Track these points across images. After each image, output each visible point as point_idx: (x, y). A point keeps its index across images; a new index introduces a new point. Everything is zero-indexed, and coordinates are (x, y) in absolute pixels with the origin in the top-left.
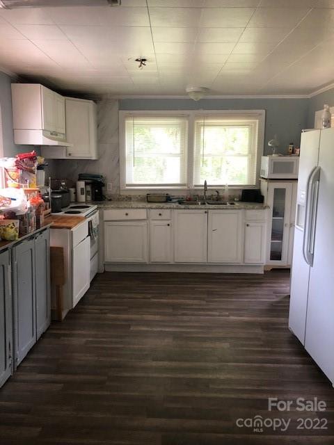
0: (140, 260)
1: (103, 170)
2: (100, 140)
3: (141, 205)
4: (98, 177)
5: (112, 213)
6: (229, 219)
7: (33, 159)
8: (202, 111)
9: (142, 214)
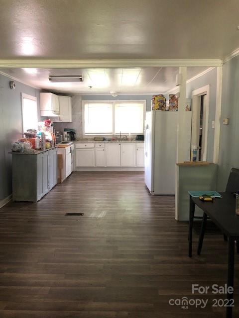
0: (91, 165)
1: (74, 127)
2: (73, 114)
3: (92, 142)
4: (73, 130)
5: (79, 145)
6: (130, 147)
7: (49, 122)
8: (118, 101)
9: (92, 145)
